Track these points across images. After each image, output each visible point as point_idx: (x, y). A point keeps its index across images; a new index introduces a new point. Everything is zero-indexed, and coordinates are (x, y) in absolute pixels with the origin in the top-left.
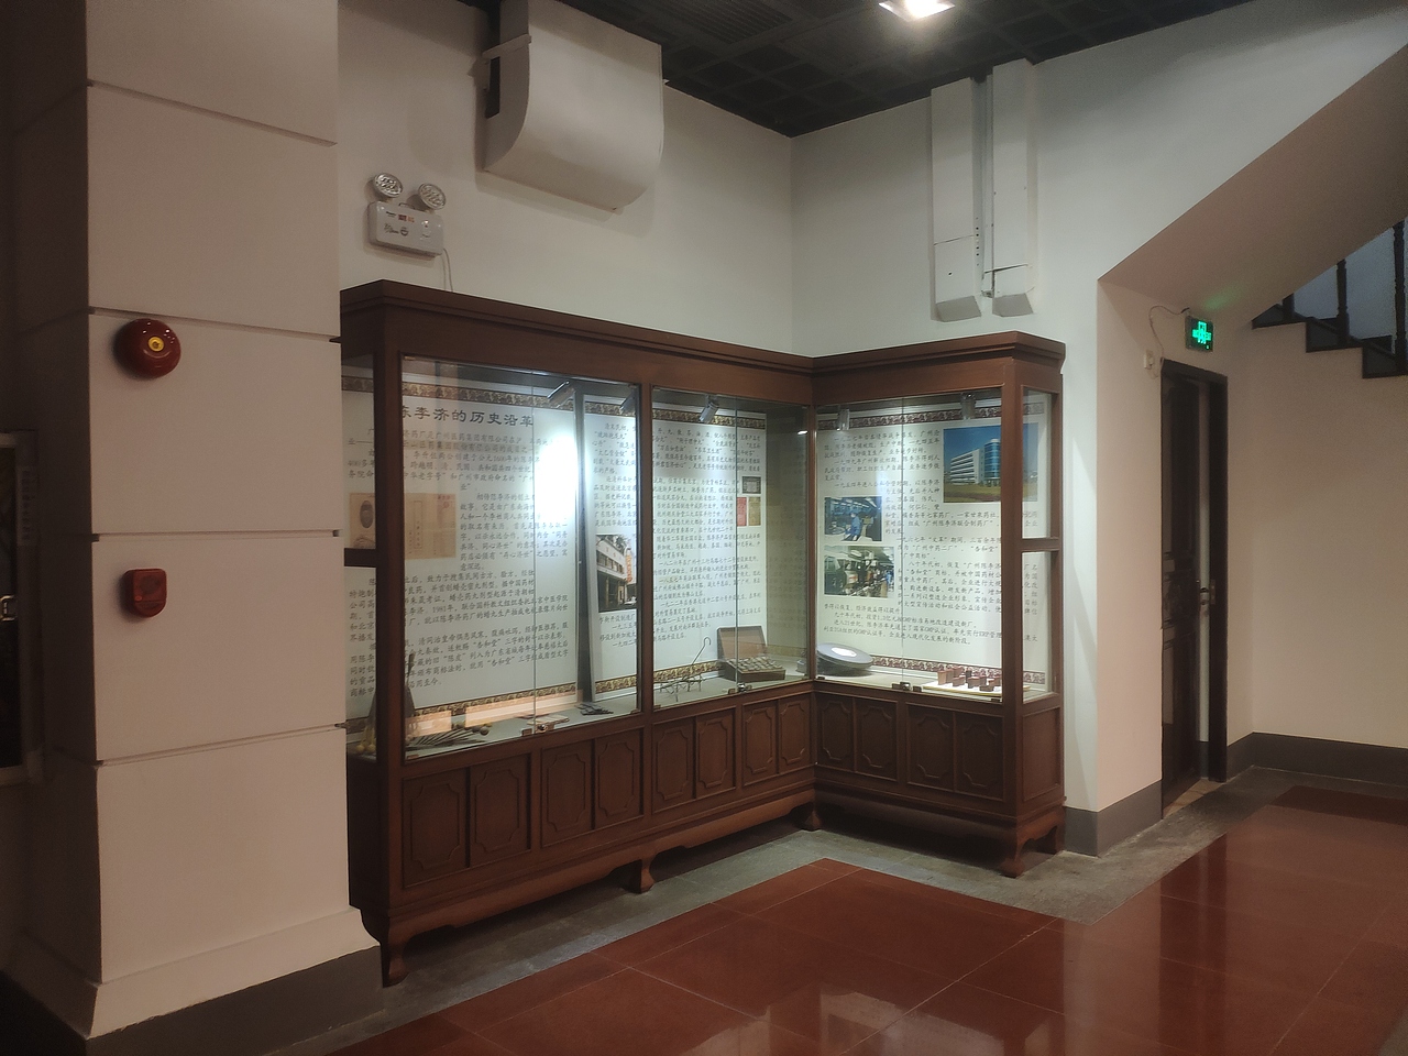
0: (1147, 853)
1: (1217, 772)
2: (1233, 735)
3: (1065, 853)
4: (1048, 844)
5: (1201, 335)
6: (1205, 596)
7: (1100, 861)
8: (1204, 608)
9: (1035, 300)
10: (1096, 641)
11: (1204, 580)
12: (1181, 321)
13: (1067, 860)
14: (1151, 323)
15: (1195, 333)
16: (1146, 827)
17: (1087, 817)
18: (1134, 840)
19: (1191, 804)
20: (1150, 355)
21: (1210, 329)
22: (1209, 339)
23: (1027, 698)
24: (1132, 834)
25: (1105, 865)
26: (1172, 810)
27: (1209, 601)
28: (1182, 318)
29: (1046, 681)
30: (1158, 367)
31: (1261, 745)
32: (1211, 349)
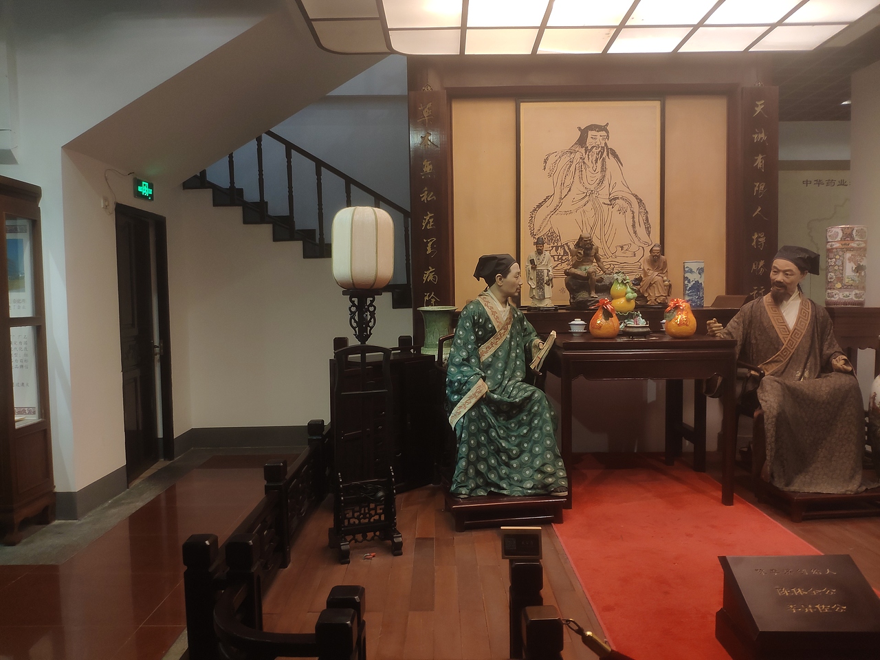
0: (113, 511)
1: (169, 455)
2: (178, 432)
3: (56, 522)
4: (44, 518)
5: (145, 189)
6: (157, 350)
7: (80, 522)
8: (157, 357)
9: (18, 154)
10: (70, 383)
11: (156, 341)
12: (130, 179)
13: (57, 526)
14: (106, 180)
15: (140, 189)
16: (116, 495)
17: (69, 496)
18: (106, 505)
19: (149, 477)
20: (106, 199)
21: (151, 186)
22: (151, 193)
23: (18, 426)
24: (106, 501)
25: (82, 524)
26: (137, 482)
27: (160, 353)
28: (130, 178)
29: (37, 412)
30: (112, 207)
31: (197, 436)
32: (152, 199)
